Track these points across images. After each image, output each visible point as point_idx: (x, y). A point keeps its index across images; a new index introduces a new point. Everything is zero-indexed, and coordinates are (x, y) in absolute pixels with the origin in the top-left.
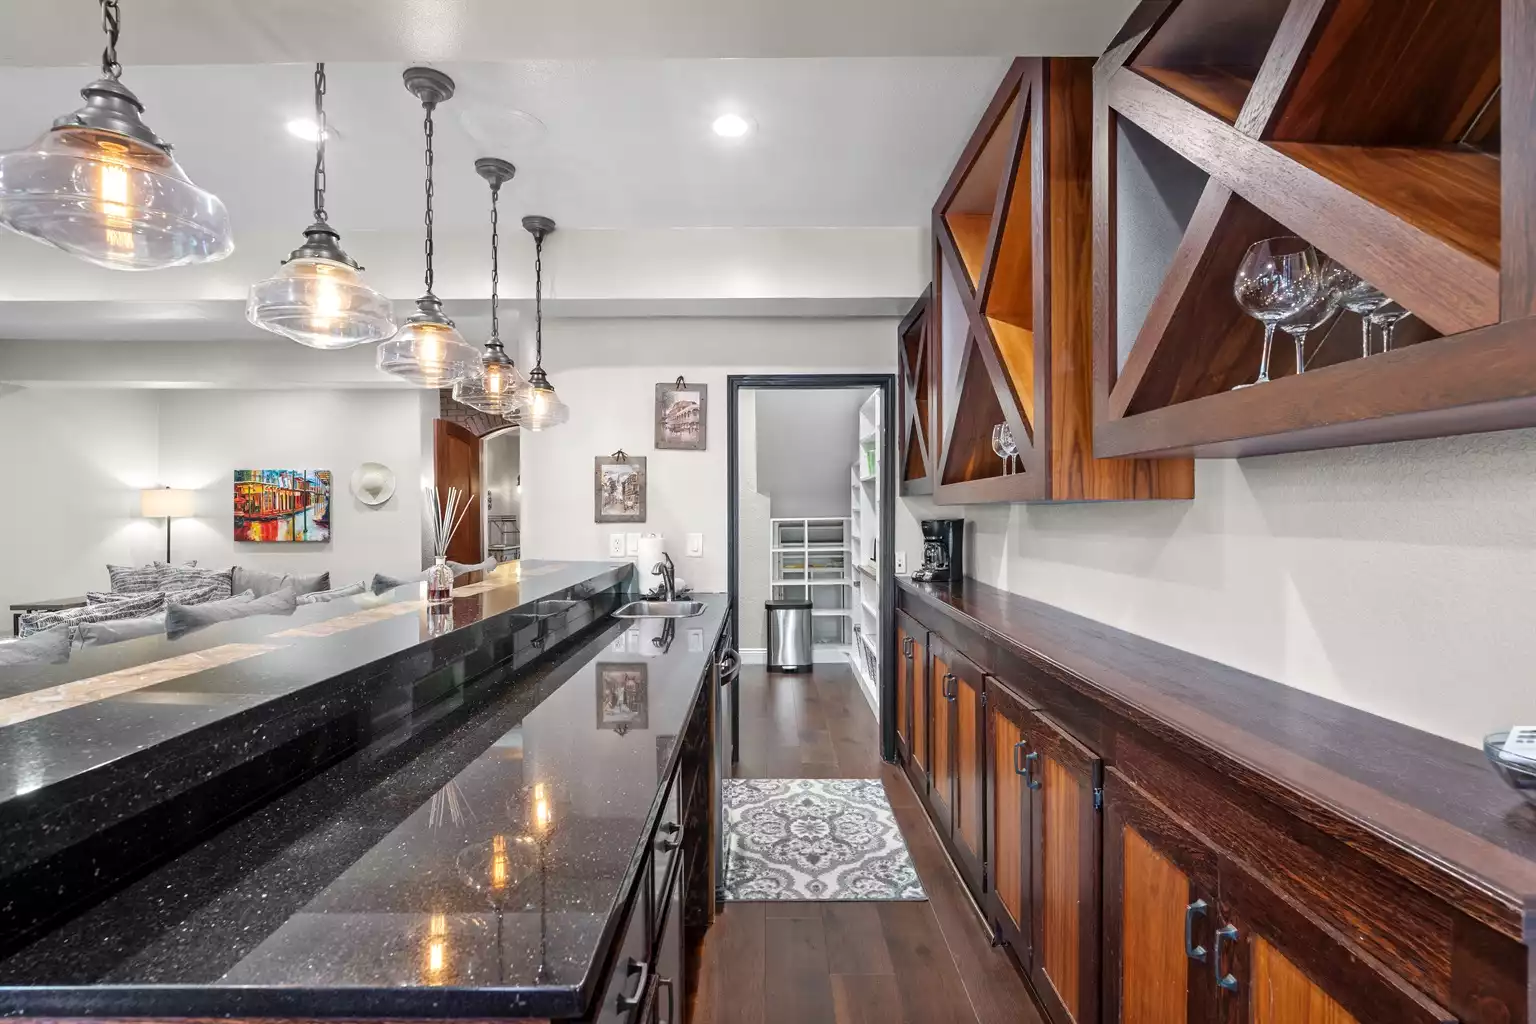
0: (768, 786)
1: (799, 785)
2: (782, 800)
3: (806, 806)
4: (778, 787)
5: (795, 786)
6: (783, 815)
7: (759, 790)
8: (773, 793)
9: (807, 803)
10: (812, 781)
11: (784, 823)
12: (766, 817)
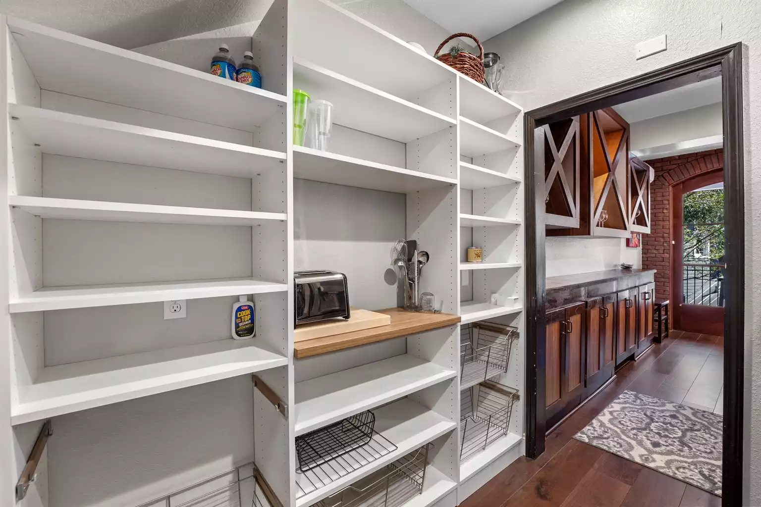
0: (689, 473)
1: (654, 461)
2: (679, 455)
3: (660, 443)
4: (678, 469)
5: (659, 462)
6: (683, 444)
7: (701, 473)
8: (686, 465)
9: (656, 445)
10: (638, 460)
11: (686, 439)
12: (700, 448)
